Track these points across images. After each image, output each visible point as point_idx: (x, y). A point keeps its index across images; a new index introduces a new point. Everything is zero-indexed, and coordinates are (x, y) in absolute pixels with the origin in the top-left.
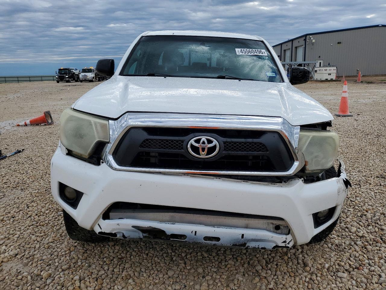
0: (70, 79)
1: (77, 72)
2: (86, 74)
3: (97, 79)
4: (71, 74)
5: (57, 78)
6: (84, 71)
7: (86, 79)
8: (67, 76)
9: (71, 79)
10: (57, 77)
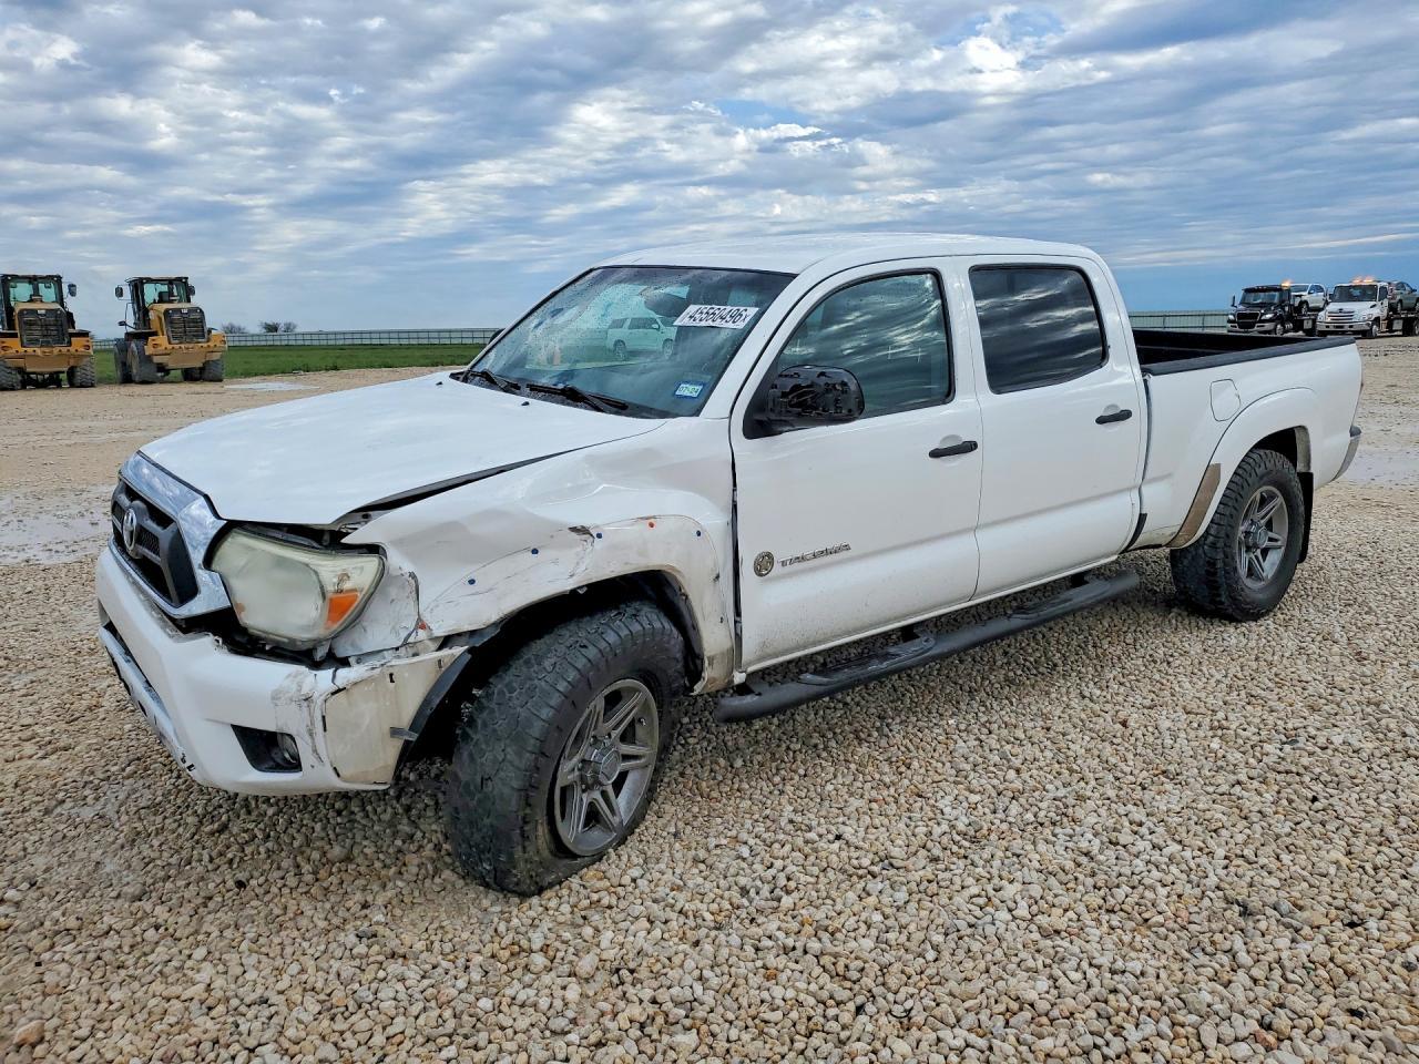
0: (1279, 326)
1: (1315, 299)
2: (1348, 306)
3: (1398, 325)
4: (1287, 309)
5: (1230, 321)
6: (1347, 294)
7: (1342, 327)
8: (1269, 316)
9: (1283, 325)
10: (1231, 317)
